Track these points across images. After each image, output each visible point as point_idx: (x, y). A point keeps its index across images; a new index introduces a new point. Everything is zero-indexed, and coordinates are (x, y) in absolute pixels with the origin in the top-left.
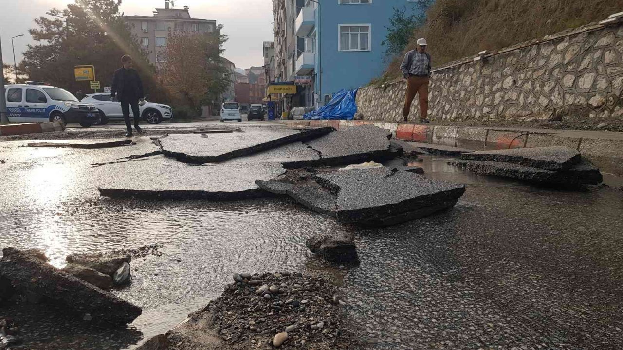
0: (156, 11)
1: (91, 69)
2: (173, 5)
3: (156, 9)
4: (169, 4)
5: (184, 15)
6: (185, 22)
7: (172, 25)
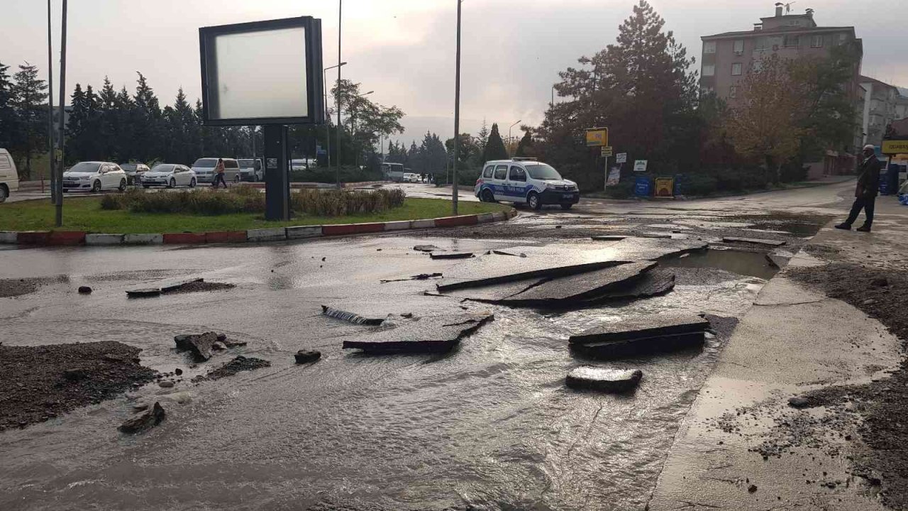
0: (761, 22)
1: (604, 131)
2: (788, 9)
3: (761, 19)
4: (781, 8)
5: (803, 23)
6: (802, 35)
7: (780, 41)
